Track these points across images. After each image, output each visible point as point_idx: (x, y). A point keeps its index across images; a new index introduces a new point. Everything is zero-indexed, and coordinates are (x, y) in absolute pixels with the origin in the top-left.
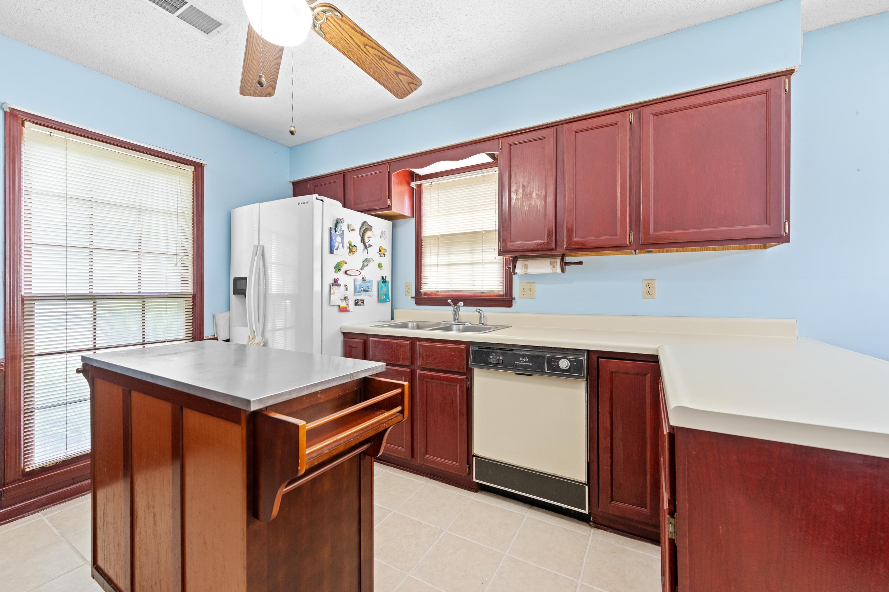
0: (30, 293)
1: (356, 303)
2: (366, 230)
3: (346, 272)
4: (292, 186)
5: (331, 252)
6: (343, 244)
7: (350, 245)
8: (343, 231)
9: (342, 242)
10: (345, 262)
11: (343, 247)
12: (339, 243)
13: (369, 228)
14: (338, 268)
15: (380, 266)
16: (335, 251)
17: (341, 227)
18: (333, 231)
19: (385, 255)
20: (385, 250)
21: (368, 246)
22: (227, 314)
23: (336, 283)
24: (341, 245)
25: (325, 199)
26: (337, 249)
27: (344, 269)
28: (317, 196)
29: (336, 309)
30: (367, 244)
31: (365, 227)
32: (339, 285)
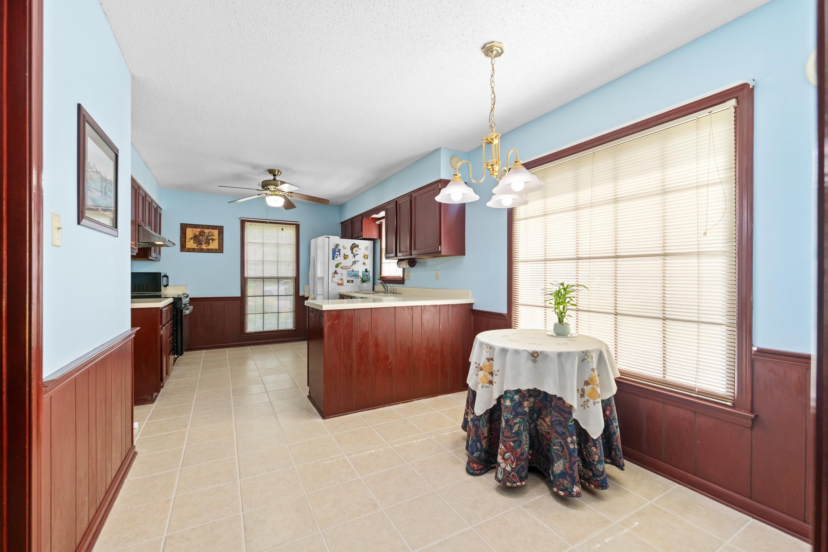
0: (249, 276)
1: (348, 282)
2: (354, 247)
3: (341, 268)
4: (341, 225)
5: (333, 259)
6: (340, 255)
7: (345, 255)
8: (340, 249)
9: (340, 254)
10: (341, 263)
11: (340, 256)
12: (338, 255)
13: (356, 246)
14: (337, 266)
15: (364, 264)
16: (335, 259)
17: (338, 248)
18: (334, 250)
19: (367, 258)
20: (368, 256)
21: (355, 255)
23: (336, 272)
24: (339, 255)
25: (330, 237)
26: (336, 258)
27: (341, 266)
28: (326, 236)
29: (336, 284)
30: (355, 254)
31: (353, 246)
32: (337, 273)
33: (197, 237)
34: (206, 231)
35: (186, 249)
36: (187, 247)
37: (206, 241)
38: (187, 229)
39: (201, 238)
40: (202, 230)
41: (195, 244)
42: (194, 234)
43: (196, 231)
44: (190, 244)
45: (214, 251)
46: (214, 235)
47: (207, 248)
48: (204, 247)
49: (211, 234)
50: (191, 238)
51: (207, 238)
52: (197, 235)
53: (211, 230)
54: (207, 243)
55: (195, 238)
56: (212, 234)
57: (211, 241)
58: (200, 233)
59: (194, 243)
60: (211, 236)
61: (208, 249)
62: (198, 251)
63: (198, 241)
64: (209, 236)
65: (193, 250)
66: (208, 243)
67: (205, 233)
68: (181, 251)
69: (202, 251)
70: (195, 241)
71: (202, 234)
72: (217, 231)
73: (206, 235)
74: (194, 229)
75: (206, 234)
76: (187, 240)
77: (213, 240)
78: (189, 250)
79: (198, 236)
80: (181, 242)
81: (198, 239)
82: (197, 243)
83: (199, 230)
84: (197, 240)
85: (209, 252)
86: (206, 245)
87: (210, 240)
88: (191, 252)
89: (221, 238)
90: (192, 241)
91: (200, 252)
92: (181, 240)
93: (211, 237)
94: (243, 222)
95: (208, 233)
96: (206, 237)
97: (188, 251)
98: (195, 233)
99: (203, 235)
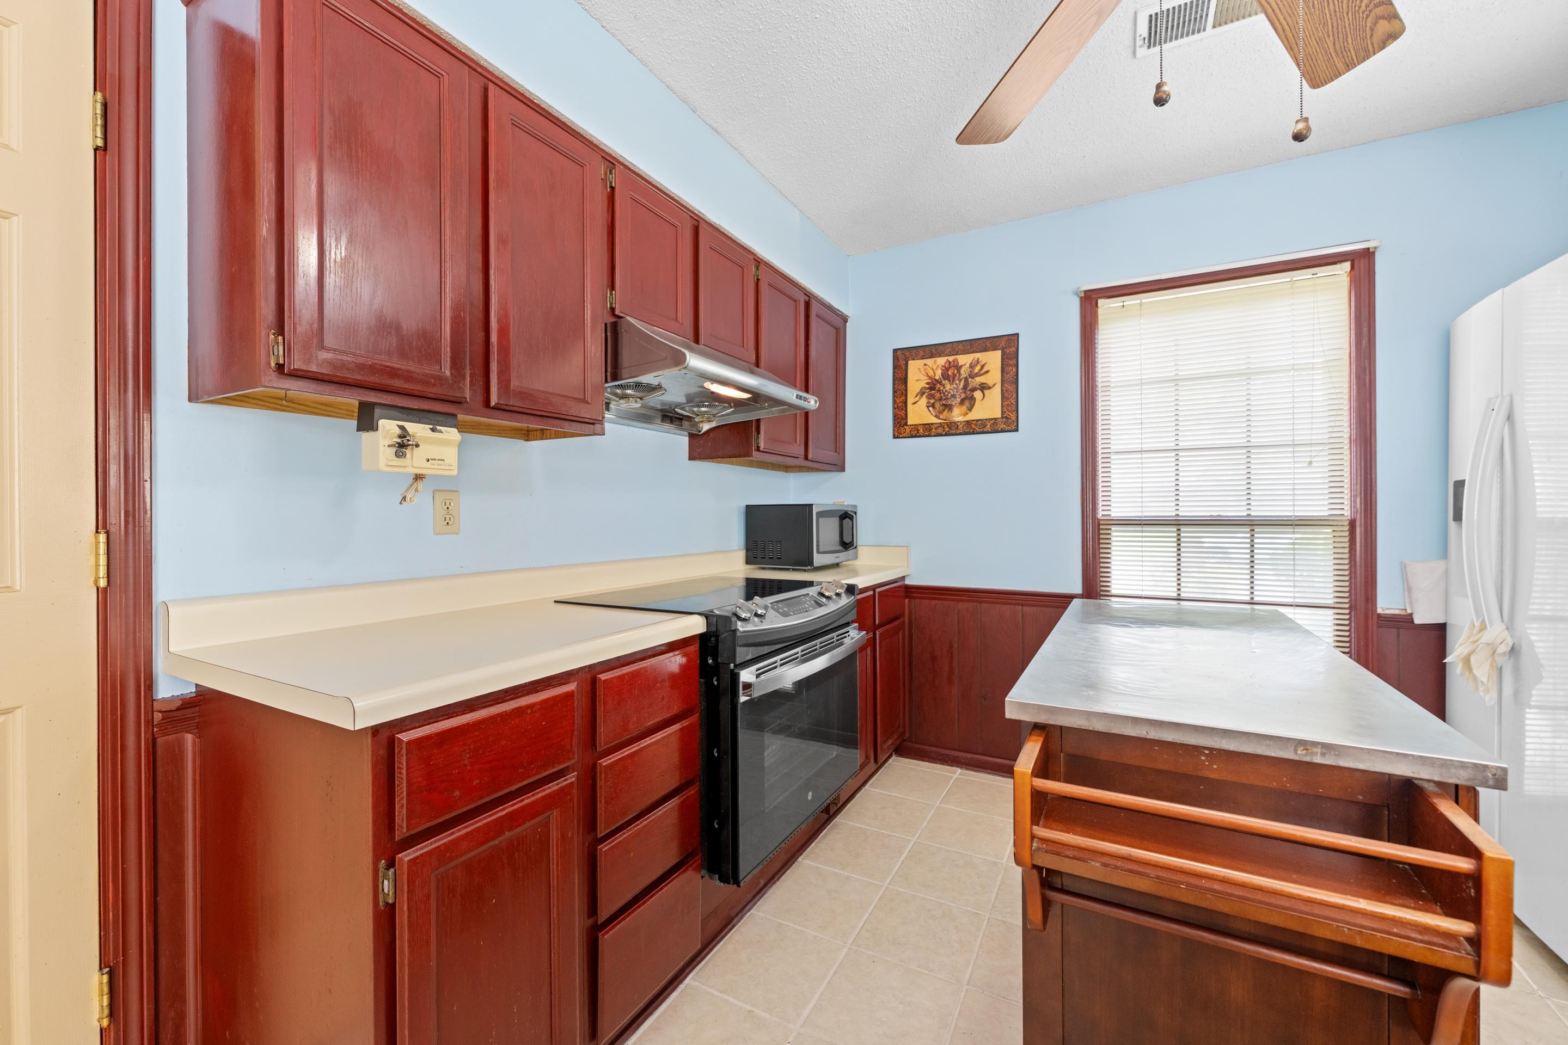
0: (1109, 515)
22: (1440, 566)
33: (938, 386)
34: (964, 360)
35: (908, 430)
36: (909, 423)
37: (963, 396)
38: (911, 363)
39: (948, 387)
40: (951, 359)
41: (931, 408)
42: (930, 378)
43: (934, 368)
44: (919, 413)
45: (988, 428)
46: (987, 372)
47: (968, 418)
48: (957, 415)
49: (977, 369)
50: (922, 393)
51: (965, 387)
52: (937, 378)
53: (977, 355)
54: (967, 403)
55: (933, 387)
56: (983, 367)
57: (977, 394)
58: (946, 369)
59: (928, 407)
60: (978, 375)
61: (968, 423)
62: (940, 430)
63: (940, 399)
64: (972, 376)
65: (926, 431)
66: (969, 401)
67: (958, 368)
68: (895, 437)
69: (950, 429)
70: (932, 401)
71: (951, 372)
72: (999, 353)
73: (964, 375)
74: (929, 362)
75: (962, 371)
76: (911, 399)
77: (984, 387)
78: (916, 432)
79: (940, 383)
80: (894, 408)
81: (939, 390)
82: (937, 405)
83: (942, 361)
84: (938, 395)
85: (973, 433)
86: (964, 408)
87: (974, 390)
88: (920, 436)
89: (1009, 377)
90: (924, 401)
91: (947, 435)
92: (894, 402)
93: (979, 380)
94: (1090, 300)
95: (968, 365)
96: (963, 382)
97: (914, 433)
98: (931, 373)
99: (954, 376)
